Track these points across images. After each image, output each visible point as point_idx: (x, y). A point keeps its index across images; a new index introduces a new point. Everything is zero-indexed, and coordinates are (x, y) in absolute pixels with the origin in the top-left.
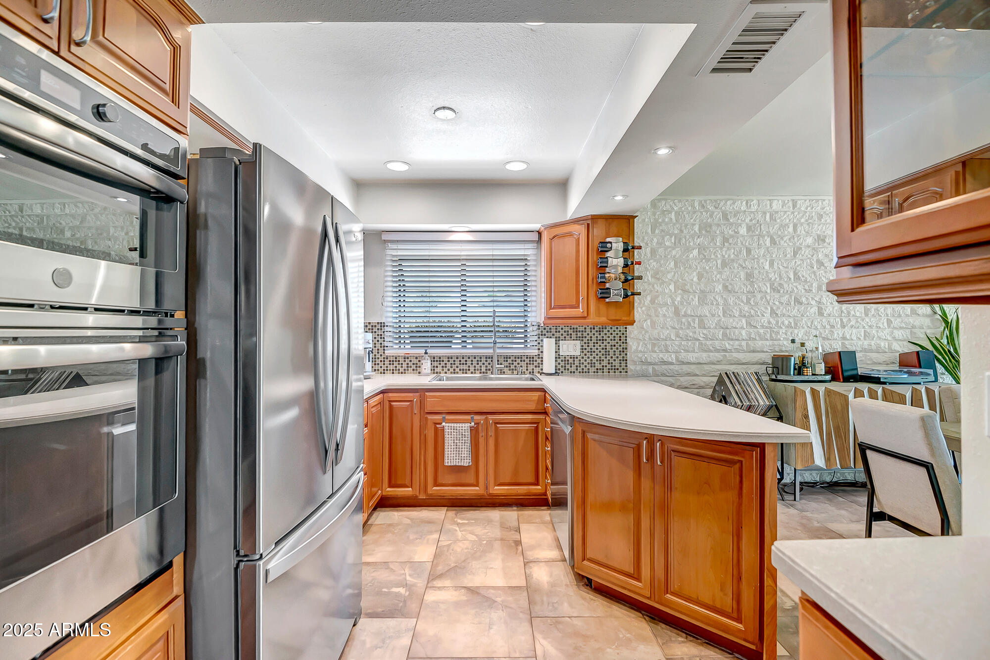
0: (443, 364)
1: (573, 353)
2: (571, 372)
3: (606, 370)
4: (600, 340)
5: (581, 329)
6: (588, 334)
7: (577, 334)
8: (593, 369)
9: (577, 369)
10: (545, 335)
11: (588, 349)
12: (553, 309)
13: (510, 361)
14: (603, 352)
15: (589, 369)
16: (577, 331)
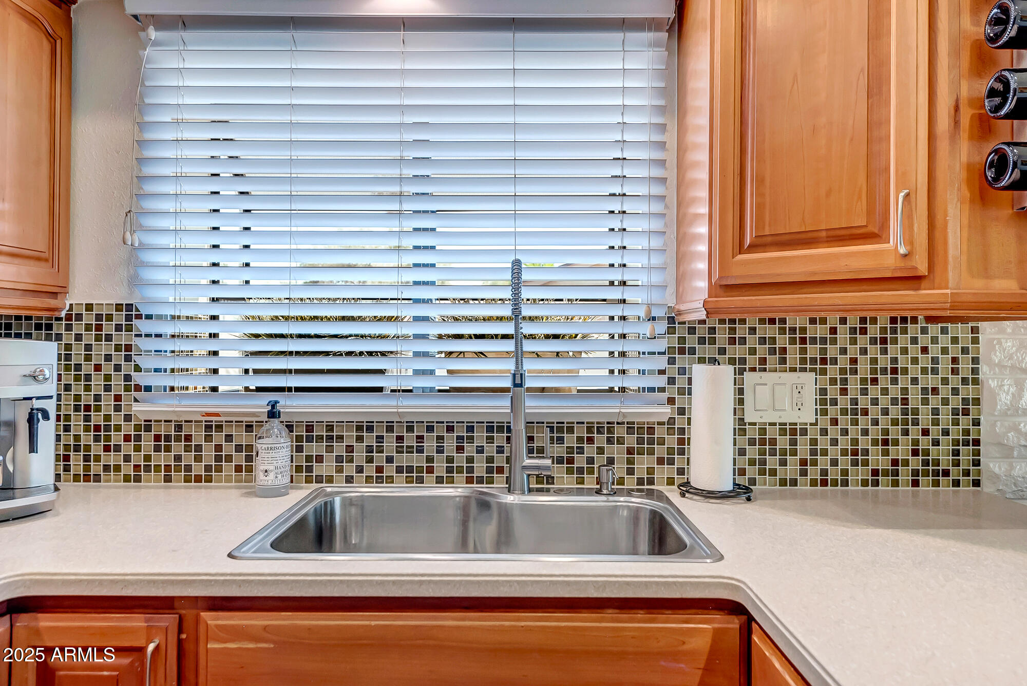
0: (339, 449)
1: (790, 416)
2: (783, 482)
3: (905, 476)
4: (884, 371)
5: (820, 331)
6: (844, 351)
7: (803, 351)
8: (861, 473)
9: (804, 473)
10: (692, 351)
11: (844, 402)
12: (753, 248)
13: (570, 440)
14: (895, 412)
15: (845, 472)
16: (803, 341)
